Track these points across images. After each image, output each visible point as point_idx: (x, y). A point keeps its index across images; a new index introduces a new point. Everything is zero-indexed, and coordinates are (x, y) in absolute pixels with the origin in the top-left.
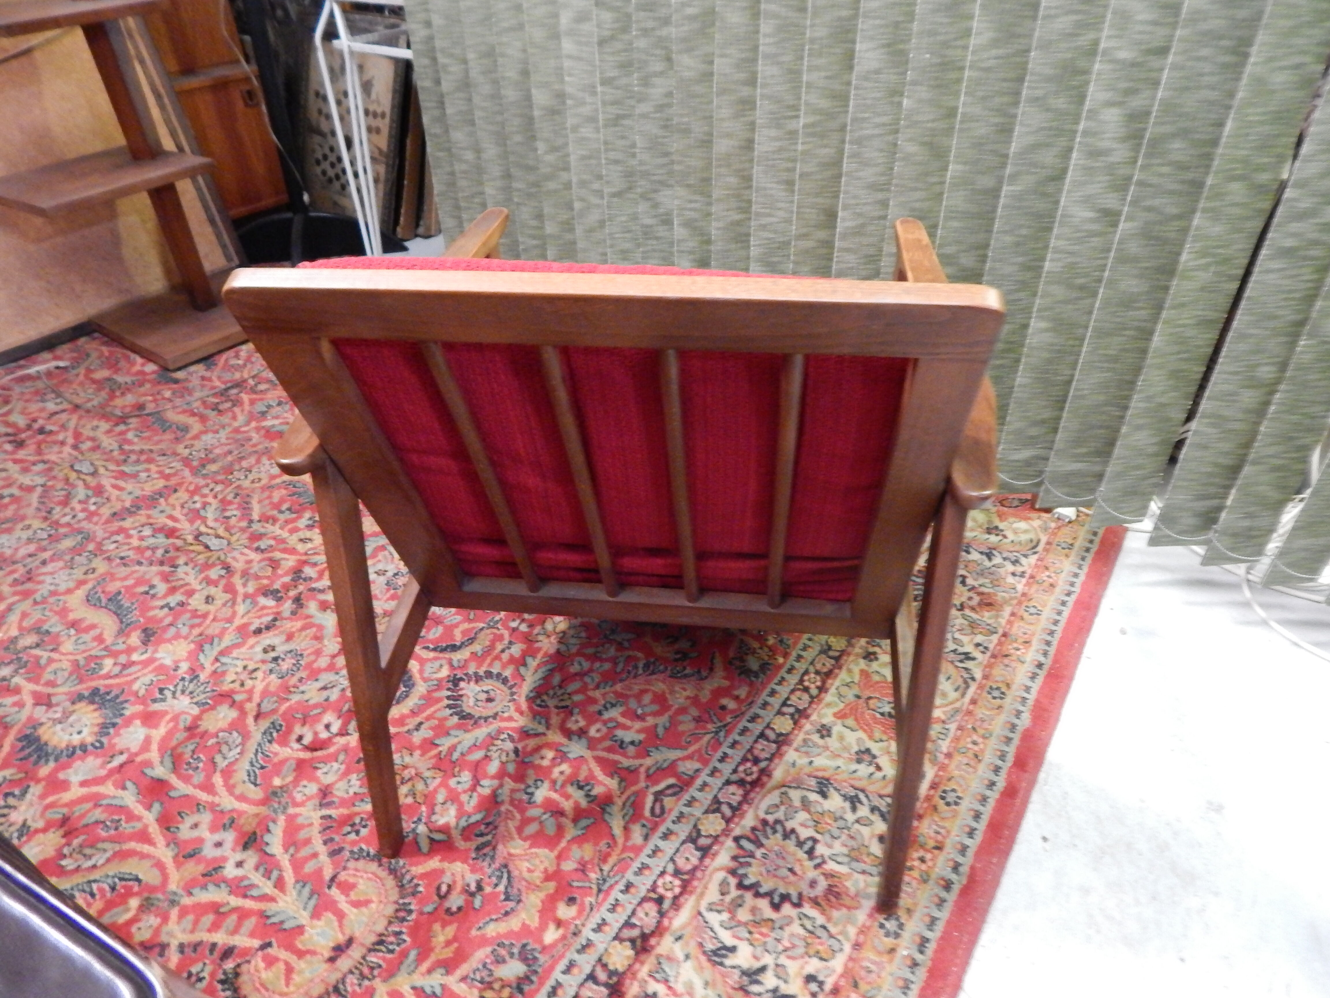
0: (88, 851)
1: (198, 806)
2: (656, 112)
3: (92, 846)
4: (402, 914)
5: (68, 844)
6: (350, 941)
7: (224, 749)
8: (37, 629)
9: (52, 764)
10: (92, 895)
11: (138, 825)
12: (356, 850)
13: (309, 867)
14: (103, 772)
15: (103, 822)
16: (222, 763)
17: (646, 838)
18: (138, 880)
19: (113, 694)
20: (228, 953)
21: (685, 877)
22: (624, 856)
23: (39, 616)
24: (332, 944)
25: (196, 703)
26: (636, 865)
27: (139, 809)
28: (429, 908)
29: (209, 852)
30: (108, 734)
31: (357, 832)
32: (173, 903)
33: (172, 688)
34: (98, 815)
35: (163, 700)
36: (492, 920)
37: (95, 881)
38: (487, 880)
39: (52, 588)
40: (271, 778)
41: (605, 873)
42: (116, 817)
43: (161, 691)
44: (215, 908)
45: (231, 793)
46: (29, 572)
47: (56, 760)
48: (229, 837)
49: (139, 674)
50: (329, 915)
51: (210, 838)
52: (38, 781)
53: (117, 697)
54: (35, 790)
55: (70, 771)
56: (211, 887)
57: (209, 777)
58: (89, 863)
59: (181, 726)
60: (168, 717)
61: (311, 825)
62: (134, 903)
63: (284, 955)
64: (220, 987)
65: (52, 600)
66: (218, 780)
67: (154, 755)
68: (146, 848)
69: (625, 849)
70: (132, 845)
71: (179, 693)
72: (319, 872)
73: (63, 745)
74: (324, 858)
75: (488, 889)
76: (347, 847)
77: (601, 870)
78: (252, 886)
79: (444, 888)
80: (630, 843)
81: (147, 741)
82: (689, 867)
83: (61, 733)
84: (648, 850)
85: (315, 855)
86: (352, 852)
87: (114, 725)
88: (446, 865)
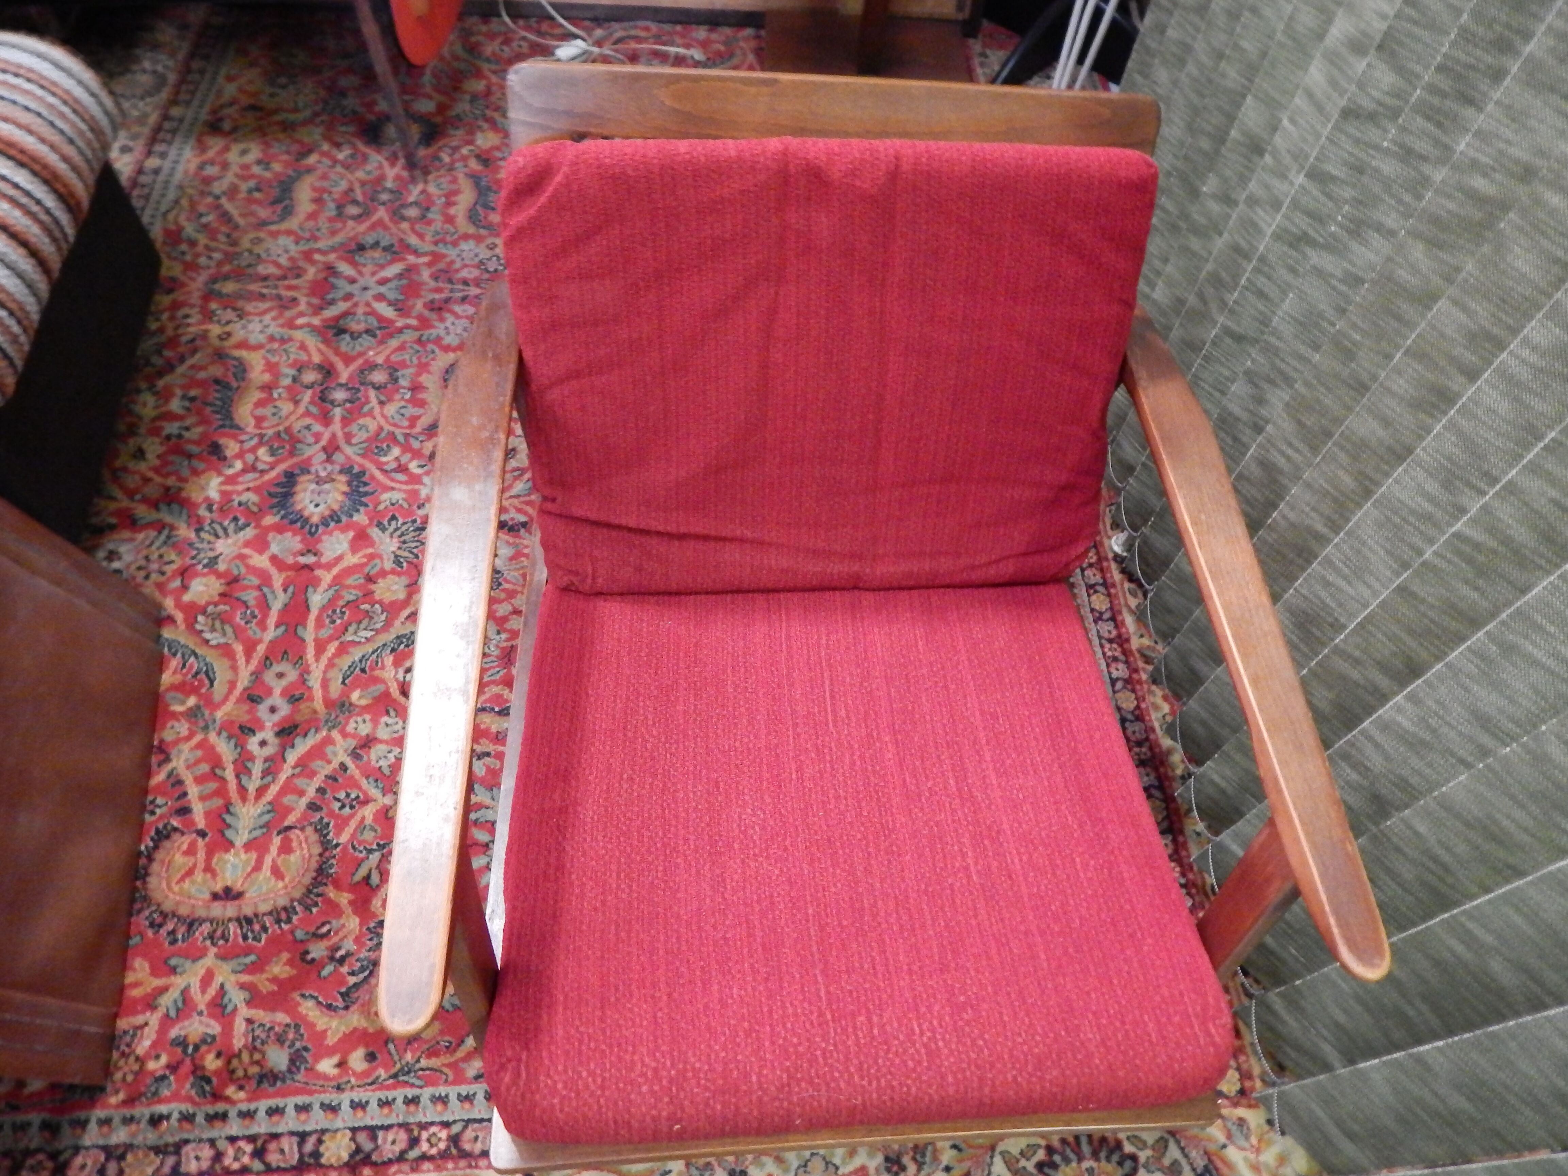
0: (218, 624)
1: (299, 659)
2: (1340, 281)
3: (223, 622)
4: (283, 916)
5: (216, 604)
6: (239, 895)
7: (365, 623)
8: (393, 369)
9: (277, 519)
10: (184, 666)
11: (259, 634)
12: (326, 820)
13: (288, 800)
14: (290, 560)
15: (247, 607)
16: (349, 637)
17: (477, 1078)
18: (212, 685)
19: (367, 489)
20: (184, 811)
21: (454, 1151)
22: (445, 1070)
23: (407, 357)
24: (229, 884)
25: (396, 556)
26: (442, 1090)
27: (272, 620)
28: (300, 934)
29: (262, 711)
30: (327, 526)
31: (343, 806)
32: (206, 728)
33: (401, 521)
34: (250, 597)
35: (384, 530)
36: (316, 998)
37: (196, 656)
38: (353, 960)
39: (442, 333)
40: (356, 687)
41: (418, 1066)
42: (257, 612)
43: (394, 518)
44: (216, 762)
45: (325, 672)
46: (447, 300)
47: (282, 518)
48: (285, 709)
49: (397, 486)
50: (254, 856)
51: (276, 699)
52: (258, 526)
53: (366, 494)
54: (249, 533)
55: (279, 537)
56: (233, 742)
57: (331, 639)
58: (207, 636)
59: (366, 570)
60: (370, 550)
61: (329, 762)
62: (192, 701)
63: (201, 855)
64: (153, 833)
65: (430, 347)
66: (332, 648)
67: (326, 577)
68: (241, 659)
69: (453, 1066)
70: (239, 648)
71: (399, 533)
72: (289, 810)
73: (299, 507)
74: (303, 802)
75: (345, 969)
76: (325, 810)
77: (418, 1061)
78: (249, 772)
79: (324, 930)
80: (462, 1065)
81: (339, 559)
82: (467, 1147)
83: (308, 494)
84: (464, 1089)
85: (301, 793)
86: (322, 818)
87: (339, 521)
88: (349, 910)
